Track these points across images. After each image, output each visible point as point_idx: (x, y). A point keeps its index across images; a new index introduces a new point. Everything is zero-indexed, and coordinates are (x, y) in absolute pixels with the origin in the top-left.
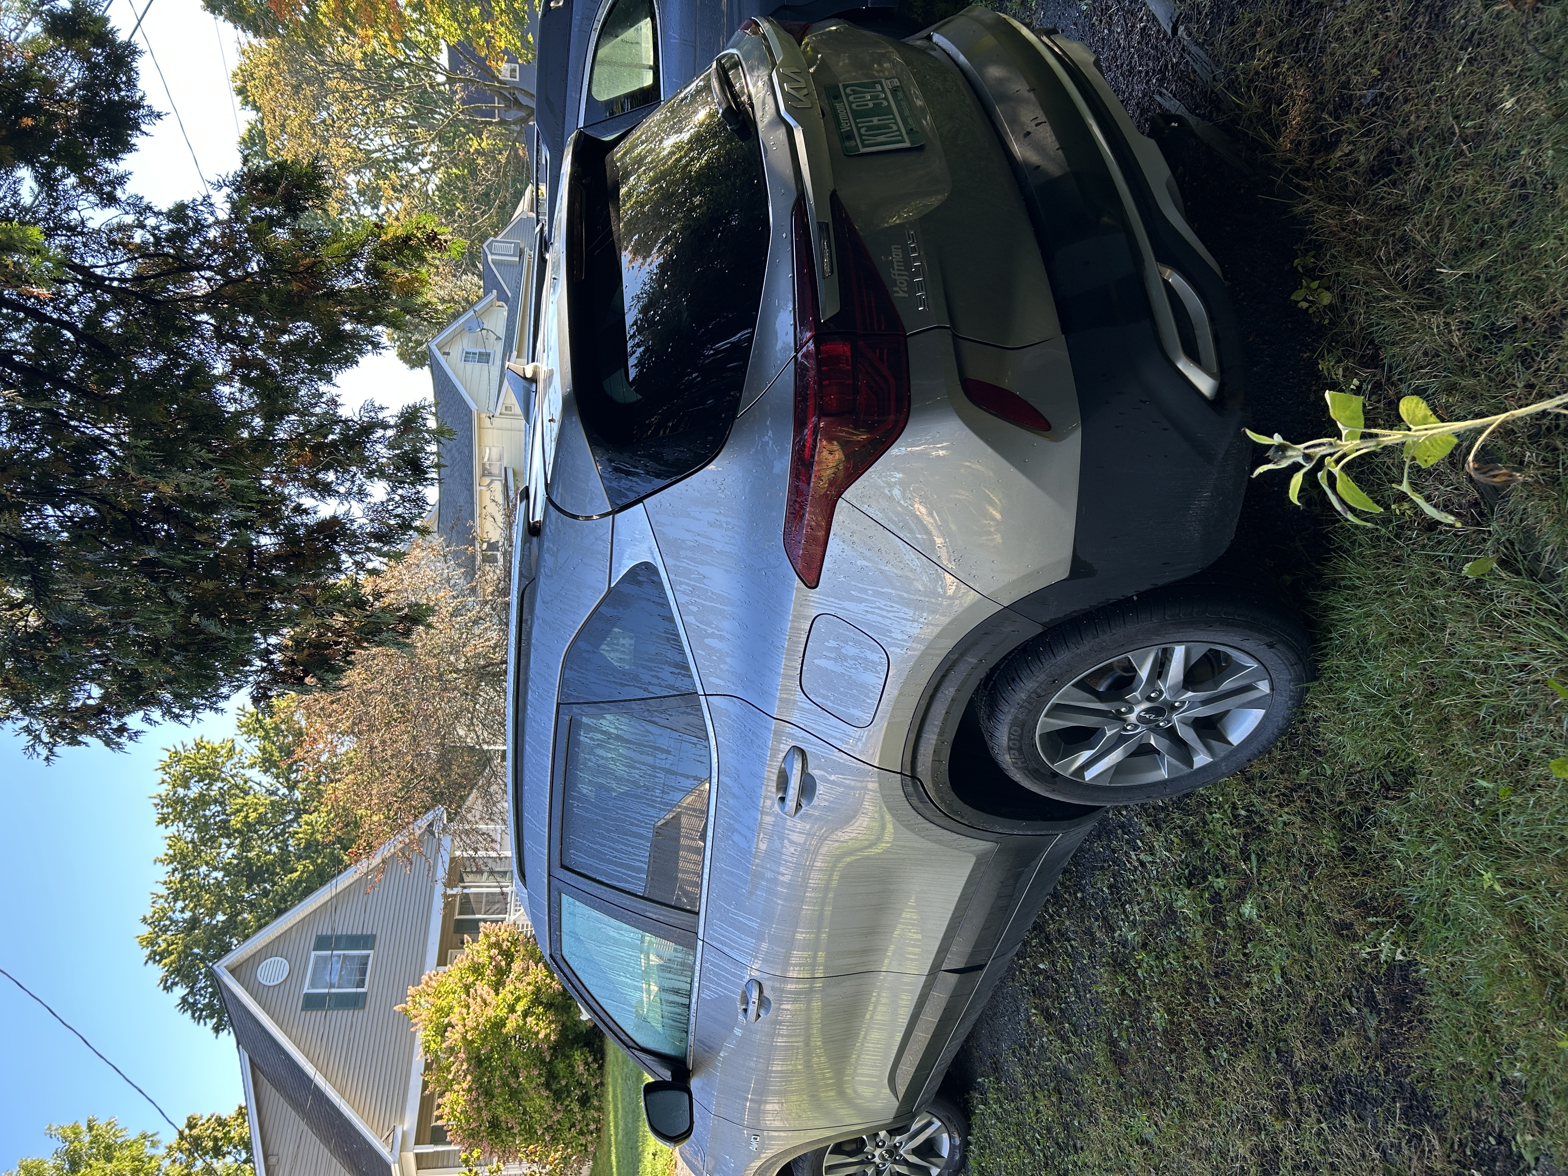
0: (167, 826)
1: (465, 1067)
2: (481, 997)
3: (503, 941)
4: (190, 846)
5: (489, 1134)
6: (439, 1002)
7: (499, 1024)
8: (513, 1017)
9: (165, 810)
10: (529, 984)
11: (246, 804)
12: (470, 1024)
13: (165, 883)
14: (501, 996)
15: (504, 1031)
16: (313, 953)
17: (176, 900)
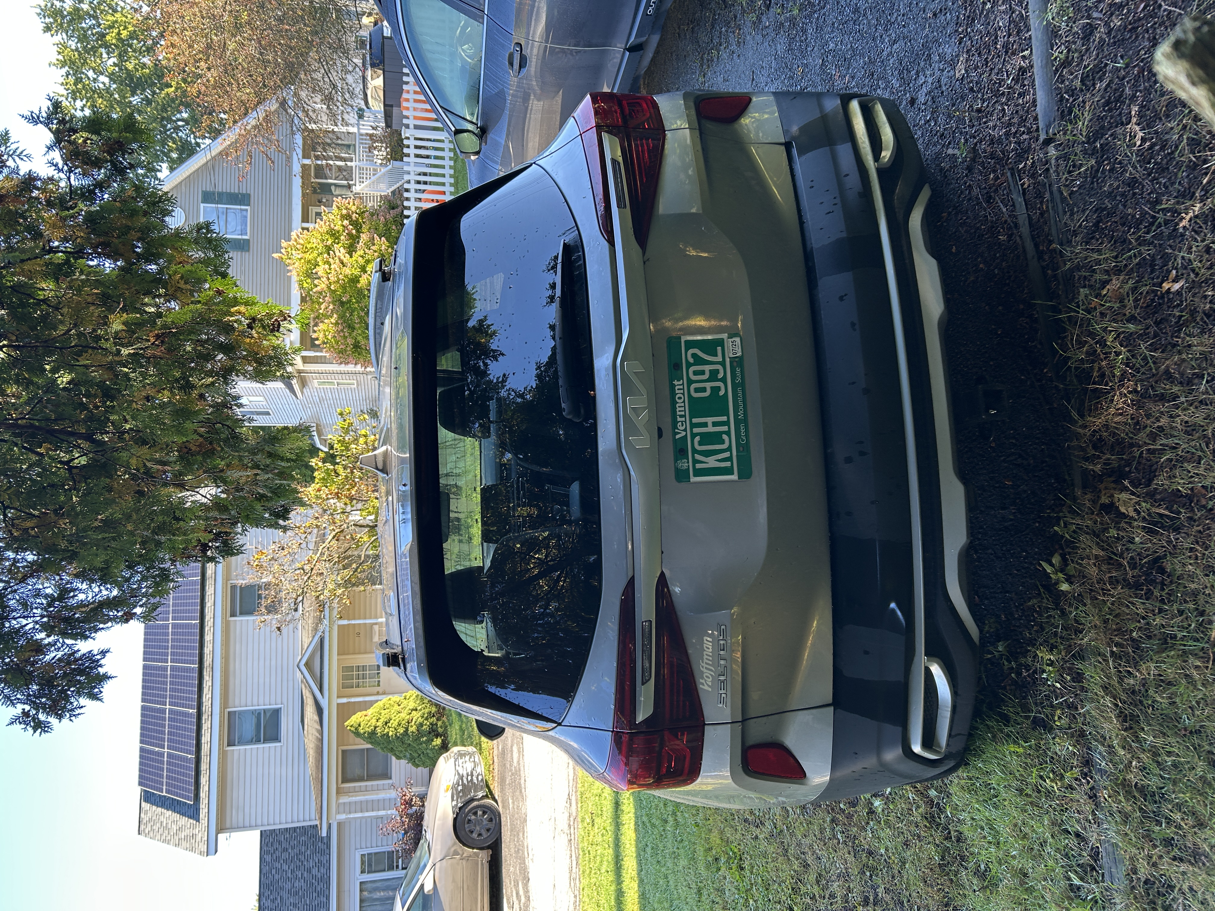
0: (52, 35)
1: (331, 307)
2: (339, 259)
3: (353, 213)
4: (76, 53)
5: (353, 353)
6: (307, 256)
7: (355, 280)
8: (365, 276)
9: (48, 20)
10: (375, 251)
11: (116, 21)
12: (333, 279)
13: (62, 84)
14: (354, 258)
15: (359, 286)
16: (202, 205)
17: (75, 100)
